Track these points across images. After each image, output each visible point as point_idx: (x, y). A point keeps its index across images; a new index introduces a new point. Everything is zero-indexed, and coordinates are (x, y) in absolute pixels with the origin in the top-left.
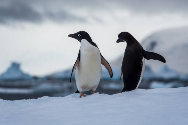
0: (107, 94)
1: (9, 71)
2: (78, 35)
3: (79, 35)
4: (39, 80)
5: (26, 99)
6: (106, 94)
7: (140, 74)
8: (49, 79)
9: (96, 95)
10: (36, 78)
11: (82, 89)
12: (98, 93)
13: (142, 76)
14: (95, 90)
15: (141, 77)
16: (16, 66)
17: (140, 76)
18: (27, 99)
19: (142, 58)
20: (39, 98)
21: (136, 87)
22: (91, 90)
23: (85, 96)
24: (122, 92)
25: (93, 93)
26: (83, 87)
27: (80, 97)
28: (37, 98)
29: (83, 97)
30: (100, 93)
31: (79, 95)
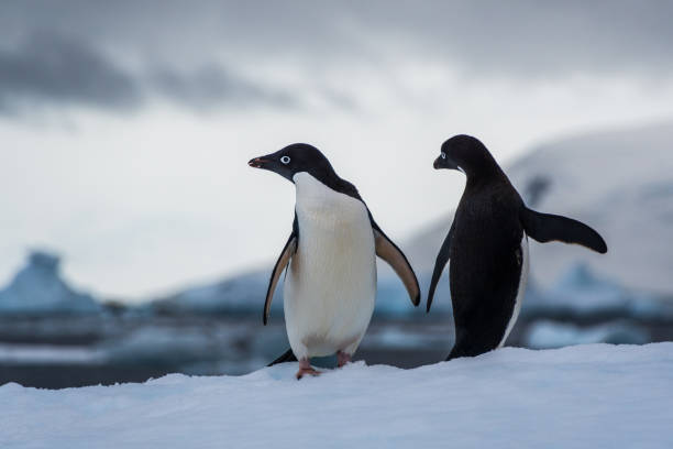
0: (394, 368)
1: (19, 282)
2: (282, 160)
3: (286, 160)
4: (127, 316)
5: (106, 383)
6: (392, 365)
7: (515, 295)
8: (165, 311)
9: (356, 371)
10: (115, 309)
11: (305, 348)
12: (362, 363)
13: (519, 299)
14: (351, 350)
15: (516, 306)
16: (43, 265)
17: (515, 302)
18: (107, 385)
19: (522, 237)
20: (151, 382)
21: (500, 339)
22: (339, 352)
23: (315, 374)
24: (448, 359)
25: (345, 364)
26: (311, 342)
27: (299, 377)
28: (145, 381)
29: (307, 377)
30: (368, 364)
31: (294, 368)
